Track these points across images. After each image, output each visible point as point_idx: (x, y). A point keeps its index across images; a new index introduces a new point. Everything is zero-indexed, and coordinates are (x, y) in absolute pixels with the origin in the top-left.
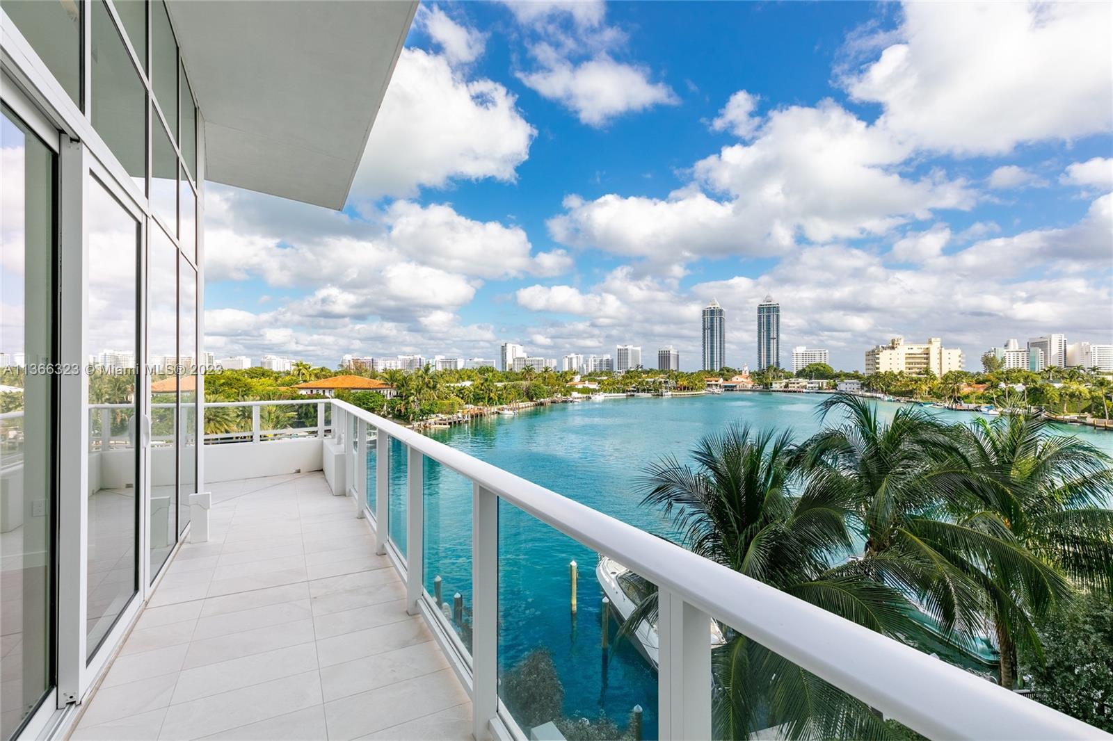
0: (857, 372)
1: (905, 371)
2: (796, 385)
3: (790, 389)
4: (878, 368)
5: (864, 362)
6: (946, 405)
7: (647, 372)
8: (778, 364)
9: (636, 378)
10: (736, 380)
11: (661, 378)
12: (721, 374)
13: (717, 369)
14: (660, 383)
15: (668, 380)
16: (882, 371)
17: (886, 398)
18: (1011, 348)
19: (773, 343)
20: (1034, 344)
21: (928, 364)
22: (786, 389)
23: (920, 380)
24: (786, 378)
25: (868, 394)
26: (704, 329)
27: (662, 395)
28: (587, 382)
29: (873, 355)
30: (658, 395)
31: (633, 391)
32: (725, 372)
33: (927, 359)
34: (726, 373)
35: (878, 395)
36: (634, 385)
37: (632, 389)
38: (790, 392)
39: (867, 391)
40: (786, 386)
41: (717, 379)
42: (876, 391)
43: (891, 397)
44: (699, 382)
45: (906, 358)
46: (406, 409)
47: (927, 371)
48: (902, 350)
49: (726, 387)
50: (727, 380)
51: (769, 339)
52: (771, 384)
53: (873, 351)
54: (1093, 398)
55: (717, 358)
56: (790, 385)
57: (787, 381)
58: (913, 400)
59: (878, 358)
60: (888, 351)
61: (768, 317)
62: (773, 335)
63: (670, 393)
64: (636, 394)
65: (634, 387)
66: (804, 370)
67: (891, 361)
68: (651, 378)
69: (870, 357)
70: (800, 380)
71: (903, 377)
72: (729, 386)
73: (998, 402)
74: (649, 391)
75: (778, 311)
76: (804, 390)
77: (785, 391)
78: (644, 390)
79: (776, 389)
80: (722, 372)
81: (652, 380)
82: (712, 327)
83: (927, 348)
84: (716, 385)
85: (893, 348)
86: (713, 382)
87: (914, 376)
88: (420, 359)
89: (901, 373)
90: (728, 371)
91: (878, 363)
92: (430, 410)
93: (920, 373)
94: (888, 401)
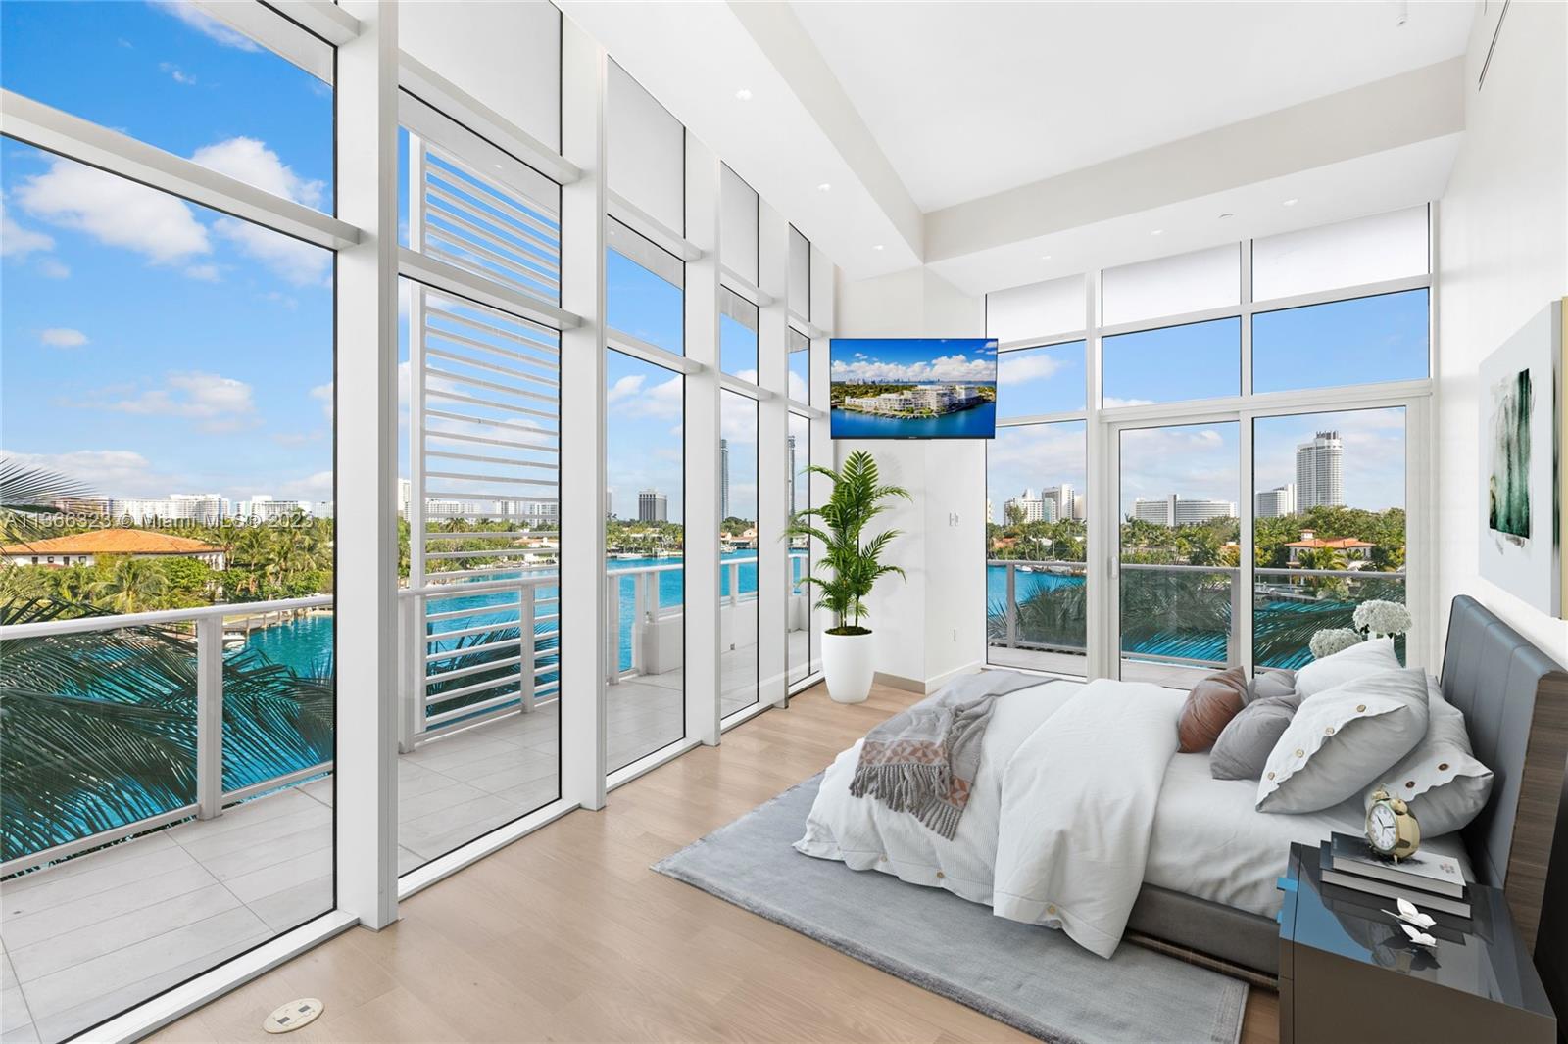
7: (629, 524)
9: (617, 533)
11: (652, 532)
12: (727, 527)
14: (653, 539)
15: (662, 535)
27: (656, 557)
28: (545, 539)
30: (651, 556)
31: (614, 551)
32: (734, 524)
36: (615, 543)
37: (614, 548)
46: (260, 586)
50: (736, 535)
63: (666, 553)
64: (619, 555)
65: (616, 546)
68: (638, 532)
74: (637, 550)
78: (630, 550)
80: (728, 524)
81: (641, 535)
88: (220, 501)
92: (307, 588)
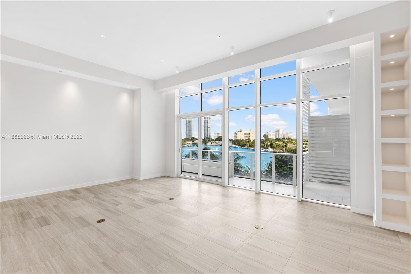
0: (232, 139)
1: (244, 139)
2: (215, 143)
3: (213, 144)
4: (237, 138)
5: (233, 136)
6: (252, 149)
8: (210, 136)
10: (196, 142)
13: (190, 138)
16: (238, 139)
17: (238, 147)
18: (271, 132)
19: (209, 129)
20: (276, 131)
21: (250, 136)
22: (212, 144)
23: (247, 142)
24: (212, 141)
25: (234, 146)
26: (186, 124)
29: (236, 134)
33: (250, 135)
34: (193, 139)
35: (237, 146)
38: (213, 145)
39: (234, 145)
40: (212, 143)
41: (190, 141)
42: (236, 145)
43: (240, 147)
44: (184, 142)
45: (244, 135)
47: (249, 139)
48: (243, 132)
49: (193, 144)
51: (207, 128)
52: (207, 143)
53: (236, 133)
54: (282, 146)
55: (190, 134)
56: (213, 143)
57: (212, 142)
58: (245, 147)
59: (237, 135)
60: (240, 133)
61: (207, 120)
62: (209, 126)
66: (217, 138)
67: (240, 136)
69: (235, 134)
70: (216, 141)
71: (243, 140)
72: (194, 144)
73: (264, 148)
75: (210, 119)
76: (217, 145)
77: (211, 145)
79: (208, 145)
82: (189, 123)
83: (250, 132)
84: (190, 143)
85: (241, 132)
86: (189, 142)
87: (246, 140)
89: (243, 139)
90: (194, 139)
91: (237, 136)
93: (247, 139)
94: (239, 148)
